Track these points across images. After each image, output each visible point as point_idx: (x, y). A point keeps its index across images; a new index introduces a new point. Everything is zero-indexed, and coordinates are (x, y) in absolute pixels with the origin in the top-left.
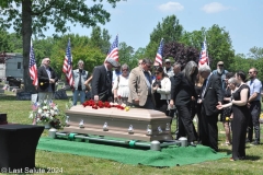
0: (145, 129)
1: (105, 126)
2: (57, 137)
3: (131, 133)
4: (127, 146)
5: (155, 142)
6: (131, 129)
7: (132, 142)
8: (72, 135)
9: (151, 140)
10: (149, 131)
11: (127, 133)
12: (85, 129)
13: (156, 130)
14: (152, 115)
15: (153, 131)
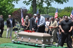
0: (41, 40)
1: (29, 39)
2: (14, 43)
4: (35, 46)
5: (43, 45)
6: (37, 40)
7: (36, 45)
8: (19, 42)
9: (43, 44)
10: (42, 41)
11: (36, 42)
12: (24, 40)
13: (46, 41)
14: (44, 35)
15: (44, 41)
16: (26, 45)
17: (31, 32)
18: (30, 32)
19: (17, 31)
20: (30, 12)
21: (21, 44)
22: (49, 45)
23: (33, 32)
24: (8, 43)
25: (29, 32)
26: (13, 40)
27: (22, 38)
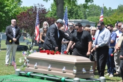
0: (72, 70)
1: (49, 67)
2: (20, 75)
3: (64, 72)
6: (64, 69)
7: (63, 79)
8: (29, 73)
9: (75, 77)
10: (75, 71)
11: (62, 73)
12: (38, 69)
13: (81, 71)
14: (77, 60)
15: (77, 71)
16: (43, 78)
17: (54, 54)
18: (51, 54)
19: (25, 52)
20: (52, 14)
21: (32, 77)
22: (87, 79)
23: (57, 54)
24: (9, 76)
25: (48, 54)
26: (18, 70)
27: (36, 65)
